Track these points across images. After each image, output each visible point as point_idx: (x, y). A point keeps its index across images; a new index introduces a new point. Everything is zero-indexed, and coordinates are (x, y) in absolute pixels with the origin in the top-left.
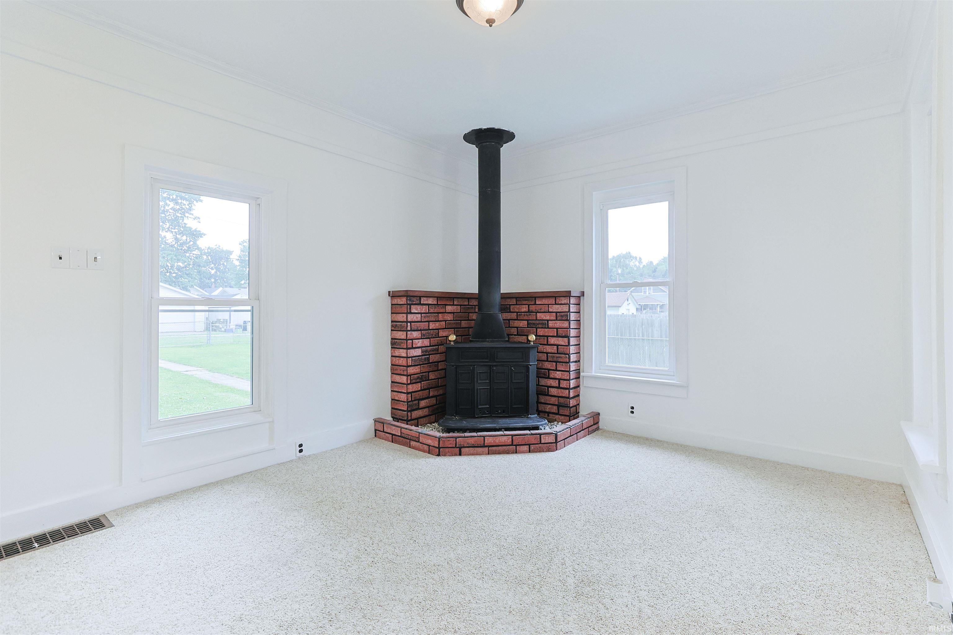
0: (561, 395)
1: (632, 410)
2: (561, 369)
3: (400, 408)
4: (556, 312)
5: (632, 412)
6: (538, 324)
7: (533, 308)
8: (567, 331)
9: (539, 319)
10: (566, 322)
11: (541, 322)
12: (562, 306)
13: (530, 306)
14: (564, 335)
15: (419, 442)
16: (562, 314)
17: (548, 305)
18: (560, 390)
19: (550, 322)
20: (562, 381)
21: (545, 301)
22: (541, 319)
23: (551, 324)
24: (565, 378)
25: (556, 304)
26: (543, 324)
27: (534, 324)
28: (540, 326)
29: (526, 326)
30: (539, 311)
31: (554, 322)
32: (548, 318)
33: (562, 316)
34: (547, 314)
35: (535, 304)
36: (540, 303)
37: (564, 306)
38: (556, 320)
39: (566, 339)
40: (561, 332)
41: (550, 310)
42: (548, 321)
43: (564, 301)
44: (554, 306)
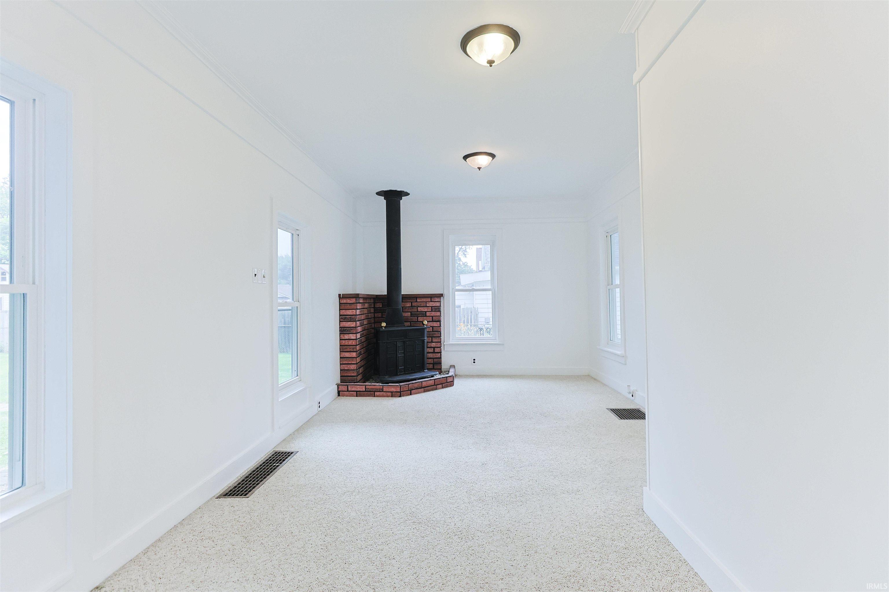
0: (435, 357)
1: (474, 361)
2: (435, 341)
3: (350, 375)
4: (432, 307)
5: (474, 362)
6: (418, 314)
7: (414, 304)
8: (439, 318)
9: (419, 311)
10: (438, 312)
11: (421, 313)
12: (435, 303)
13: (413, 303)
14: (437, 320)
15: (383, 391)
16: (436, 308)
17: (426, 302)
18: (434, 354)
19: (427, 313)
20: (436, 348)
21: (424, 300)
22: (421, 311)
23: (428, 314)
24: (438, 346)
25: (431, 301)
26: (422, 314)
27: (416, 314)
28: (420, 315)
29: (410, 316)
30: (420, 306)
31: (430, 312)
32: (426, 310)
33: (435, 309)
34: (425, 308)
35: (416, 302)
36: (420, 301)
37: (437, 302)
38: (432, 311)
39: (439, 323)
40: (435, 319)
41: (428, 305)
42: (426, 312)
43: (437, 299)
44: (430, 303)
